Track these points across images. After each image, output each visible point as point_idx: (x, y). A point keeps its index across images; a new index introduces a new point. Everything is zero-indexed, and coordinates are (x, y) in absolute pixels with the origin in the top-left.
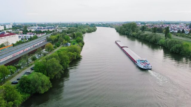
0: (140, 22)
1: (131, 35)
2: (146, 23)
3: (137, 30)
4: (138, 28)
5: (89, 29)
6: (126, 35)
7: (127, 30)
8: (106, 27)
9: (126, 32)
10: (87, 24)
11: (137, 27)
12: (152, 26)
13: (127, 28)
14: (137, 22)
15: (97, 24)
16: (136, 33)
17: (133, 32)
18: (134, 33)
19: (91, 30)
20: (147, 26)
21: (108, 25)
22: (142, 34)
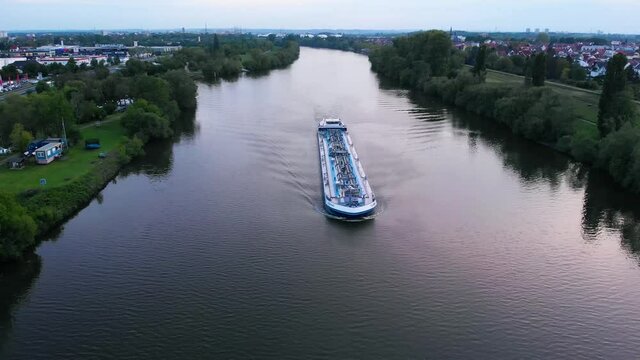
0: (462, 33)
1: (427, 86)
2: (487, 38)
3: (453, 66)
4: (455, 57)
5: (254, 56)
6: (405, 86)
7: (411, 66)
8: (339, 49)
9: (404, 73)
10: (272, 37)
11: (453, 53)
12: (510, 48)
13: (410, 54)
14: (451, 33)
15: (310, 36)
16: (445, 78)
17: (434, 74)
18: (440, 81)
19: (264, 60)
20: (493, 49)
21: (346, 42)
22: (472, 89)
